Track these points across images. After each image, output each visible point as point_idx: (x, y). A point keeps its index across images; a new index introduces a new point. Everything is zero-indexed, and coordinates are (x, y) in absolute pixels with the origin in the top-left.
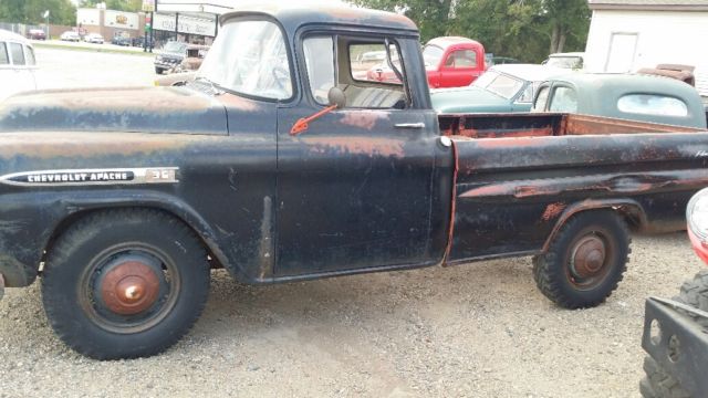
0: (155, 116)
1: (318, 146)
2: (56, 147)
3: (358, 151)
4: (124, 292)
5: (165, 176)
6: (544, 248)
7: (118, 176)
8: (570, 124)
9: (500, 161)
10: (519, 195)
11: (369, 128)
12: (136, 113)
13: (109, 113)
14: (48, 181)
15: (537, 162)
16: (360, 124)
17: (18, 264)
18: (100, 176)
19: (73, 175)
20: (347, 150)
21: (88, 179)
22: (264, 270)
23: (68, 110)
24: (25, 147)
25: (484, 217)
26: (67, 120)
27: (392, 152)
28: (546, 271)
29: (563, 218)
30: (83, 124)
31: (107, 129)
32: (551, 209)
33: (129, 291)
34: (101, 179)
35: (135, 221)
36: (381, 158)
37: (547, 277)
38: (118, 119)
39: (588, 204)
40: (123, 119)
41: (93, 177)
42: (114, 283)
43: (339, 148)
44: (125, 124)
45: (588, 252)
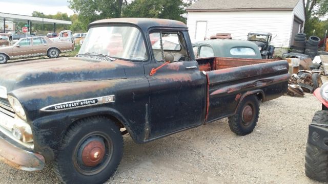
0: (95, 73)
1: (163, 79)
2: (63, 91)
3: (177, 80)
4: (94, 155)
5: (110, 100)
6: (235, 112)
7: (91, 102)
8: (217, 62)
9: (222, 79)
10: (229, 92)
11: (178, 70)
12: (86, 72)
13: (74, 73)
14: (63, 108)
15: (233, 78)
16: (174, 69)
17: (50, 149)
18: (84, 103)
19: (73, 103)
20: (173, 80)
21: (80, 105)
22: (146, 136)
23: (55, 73)
24: (50, 93)
25: (218, 102)
26: (56, 78)
27: (188, 79)
28: (235, 121)
29: (241, 100)
30: (63, 79)
31: (75, 80)
32: (238, 96)
33: (96, 154)
34: (85, 104)
35: (95, 122)
36: (185, 82)
37: (236, 124)
38: (79, 75)
39: (248, 93)
40: (81, 75)
41: (82, 103)
42: (88, 152)
43: (170, 79)
44: (82, 78)
45: (248, 112)
